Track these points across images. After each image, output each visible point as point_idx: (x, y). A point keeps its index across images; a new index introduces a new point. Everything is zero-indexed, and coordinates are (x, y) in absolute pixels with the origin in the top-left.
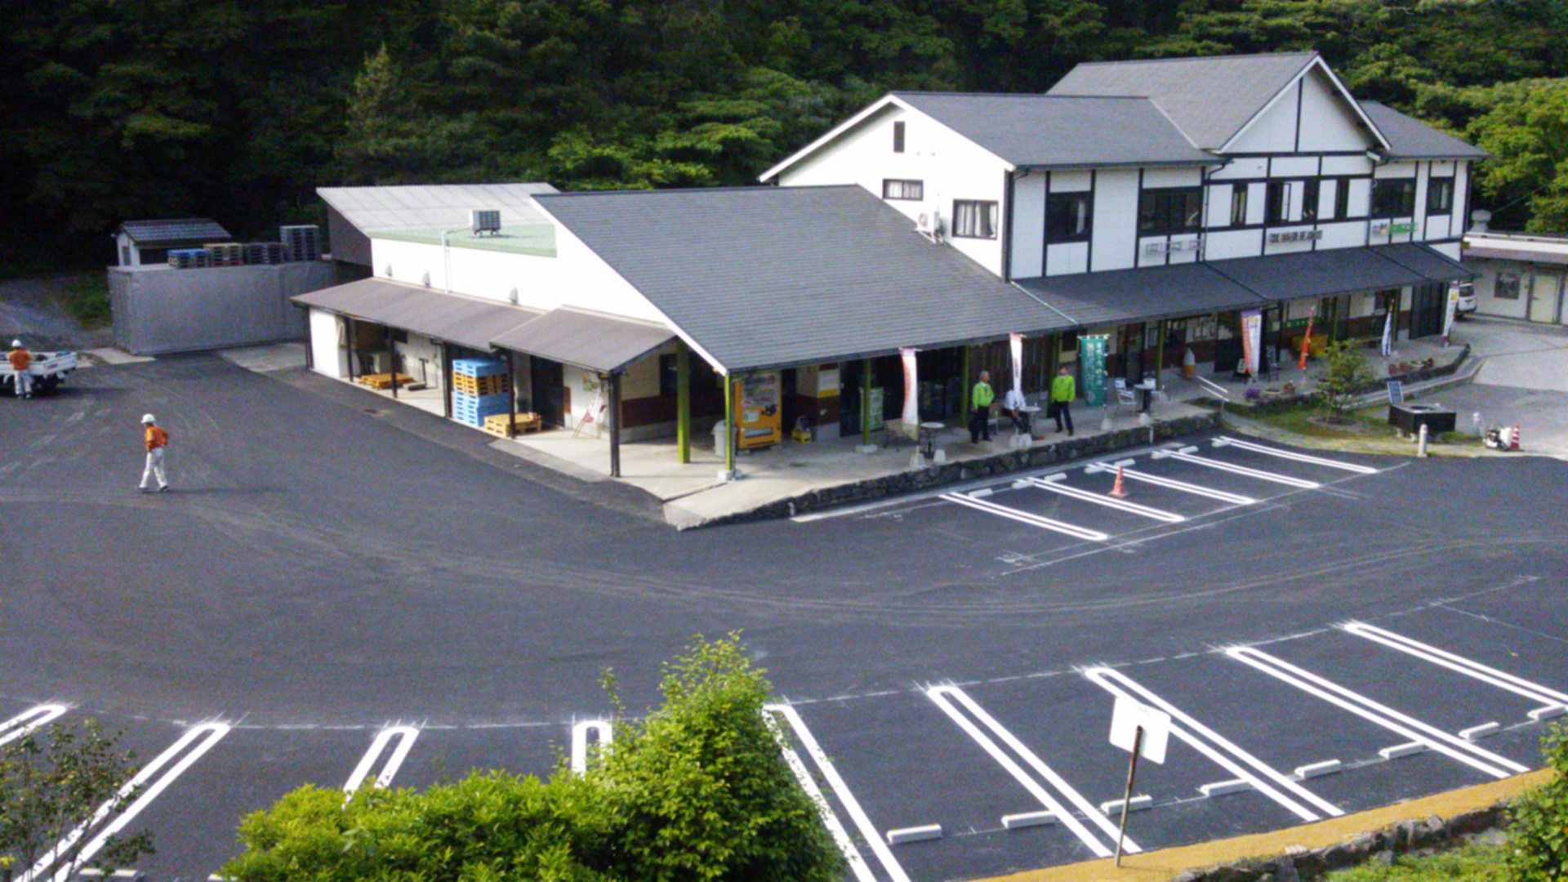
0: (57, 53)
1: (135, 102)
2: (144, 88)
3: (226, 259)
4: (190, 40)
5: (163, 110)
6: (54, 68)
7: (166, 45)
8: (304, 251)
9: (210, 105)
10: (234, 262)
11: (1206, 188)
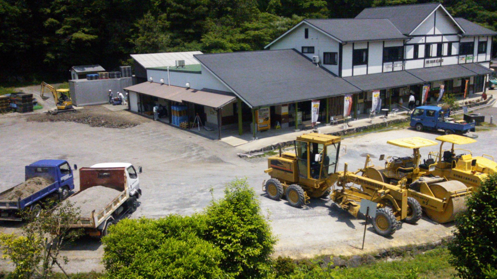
0: (52, 15)
1: (76, 29)
2: (77, 25)
5: (84, 32)
6: (51, 20)
8: (127, 74)
9: (97, 30)
10: (106, 78)
11: (405, 47)
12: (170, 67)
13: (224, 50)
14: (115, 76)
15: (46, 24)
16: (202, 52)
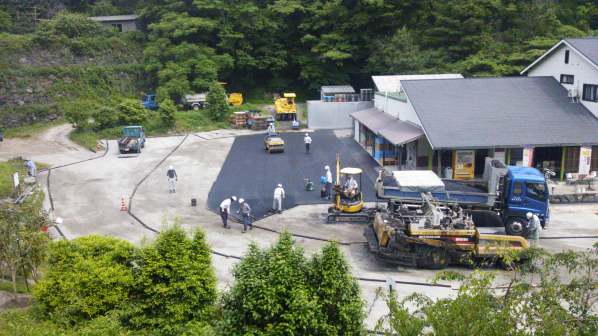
0: (310, 31)
1: (331, 47)
2: (334, 42)
3: (340, 99)
4: (349, 26)
5: (339, 49)
6: (308, 36)
7: (342, 27)
8: (366, 98)
9: (356, 47)
10: (343, 101)
12: (389, 93)
13: (492, 74)
14: (353, 99)
15: (303, 40)
16: (463, 74)
